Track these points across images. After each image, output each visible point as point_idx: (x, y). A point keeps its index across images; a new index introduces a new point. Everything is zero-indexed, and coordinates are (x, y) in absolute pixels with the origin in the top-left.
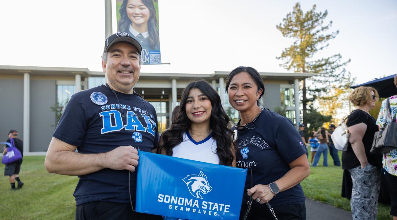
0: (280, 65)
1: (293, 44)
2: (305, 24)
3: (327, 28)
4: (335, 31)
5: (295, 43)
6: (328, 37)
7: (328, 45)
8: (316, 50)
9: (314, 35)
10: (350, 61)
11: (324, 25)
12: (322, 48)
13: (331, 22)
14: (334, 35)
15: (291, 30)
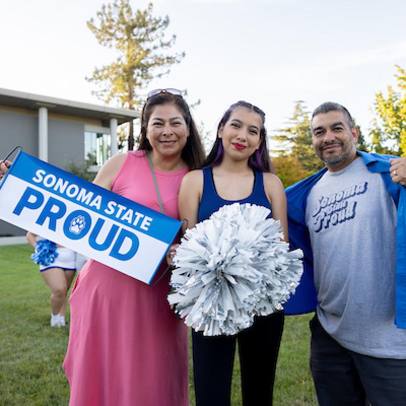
0: (93, 93)
1: (116, 61)
2: (135, 30)
3: (168, 44)
4: (180, 53)
5: (119, 60)
6: (170, 59)
7: (169, 72)
8: (151, 78)
9: (148, 51)
10: (199, 102)
11: (165, 40)
12: (160, 76)
13: (175, 37)
14: (178, 59)
15: (112, 35)
